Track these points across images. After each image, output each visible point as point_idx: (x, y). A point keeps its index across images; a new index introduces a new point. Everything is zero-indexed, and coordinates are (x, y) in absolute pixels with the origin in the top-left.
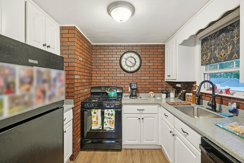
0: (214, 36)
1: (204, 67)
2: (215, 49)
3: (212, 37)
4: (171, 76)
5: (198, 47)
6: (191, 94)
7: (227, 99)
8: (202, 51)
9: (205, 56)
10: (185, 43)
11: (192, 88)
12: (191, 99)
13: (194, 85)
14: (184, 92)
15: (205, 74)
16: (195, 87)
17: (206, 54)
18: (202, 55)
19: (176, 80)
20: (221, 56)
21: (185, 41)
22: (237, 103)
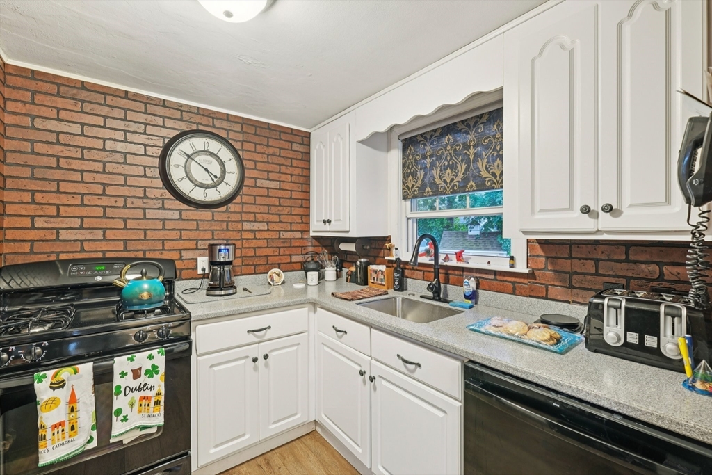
0: (431, 137)
1: (408, 203)
2: (433, 165)
3: (425, 138)
4: (333, 222)
5: (395, 157)
6: (383, 268)
7: (457, 272)
8: (404, 165)
9: (410, 177)
10: (375, 141)
11: (379, 253)
12: (382, 280)
13: (387, 245)
14: (365, 263)
15: (408, 219)
16: (390, 249)
17: (414, 174)
18: (405, 176)
19: (348, 232)
20: (445, 181)
21: (375, 134)
22: (476, 278)
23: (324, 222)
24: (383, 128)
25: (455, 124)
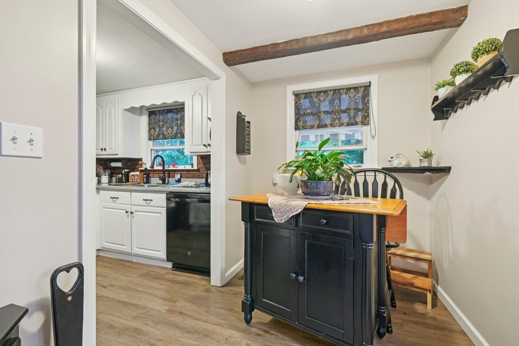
0: (162, 112)
1: (152, 142)
2: (163, 125)
3: (160, 113)
4: (107, 150)
5: (144, 119)
6: (138, 173)
7: (173, 172)
8: (149, 124)
9: (152, 130)
10: (132, 110)
11: (136, 167)
12: (137, 179)
13: (140, 162)
14: (127, 172)
15: (151, 150)
16: (141, 165)
17: (154, 129)
18: (150, 129)
19: (117, 155)
20: (168, 133)
21: (133, 108)
22: (180, 174)
23: (102, 149)
24: (138, 106)
25: (173, 109)
